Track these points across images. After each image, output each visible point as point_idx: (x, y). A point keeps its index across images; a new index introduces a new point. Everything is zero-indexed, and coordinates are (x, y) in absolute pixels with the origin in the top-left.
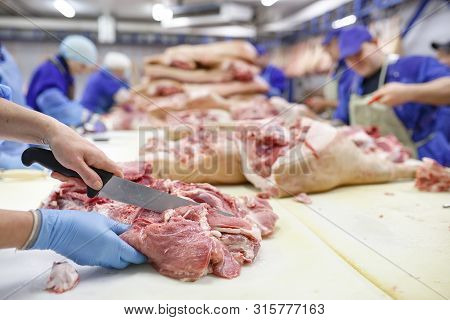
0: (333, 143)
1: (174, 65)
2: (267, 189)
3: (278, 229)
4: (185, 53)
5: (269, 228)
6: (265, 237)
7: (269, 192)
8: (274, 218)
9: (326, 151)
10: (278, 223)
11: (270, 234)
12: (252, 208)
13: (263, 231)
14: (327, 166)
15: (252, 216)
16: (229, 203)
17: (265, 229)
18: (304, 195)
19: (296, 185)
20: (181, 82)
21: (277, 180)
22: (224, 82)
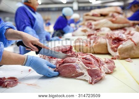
1: (93, 15)
2: (115, 56)
3: (116, 71)
4: (97, 11)
5: (111, 70)
6: (108, 73)
7: (116, 57)
8: (114, 67)
10: (115, 69)
11: (111, 73)
12: (107, 63)
15: (106, 65)
16: (98, 61)
17: (109, 70)
18: (130, 59)
19: (127, 55)
21: (119, 53)
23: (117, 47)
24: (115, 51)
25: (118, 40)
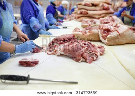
0: (125, 31)
1: (85, 5)
3: (105, 53)
5: (102, 53)
6: (101, 55)
9: (123, 34)
10: (105, 52)
11: (102, 54)
12: (99, 48)
13: (100, 53)
14: (123, 38)
15: (98, 50)
16: (93, 46)
17: (101, 53)
19: (113, 42)
20: (87, 10)
21: (108, 41)
22: (100, 10)
23: (106, 36)
24: (105, 39)
25: (108, 31)
